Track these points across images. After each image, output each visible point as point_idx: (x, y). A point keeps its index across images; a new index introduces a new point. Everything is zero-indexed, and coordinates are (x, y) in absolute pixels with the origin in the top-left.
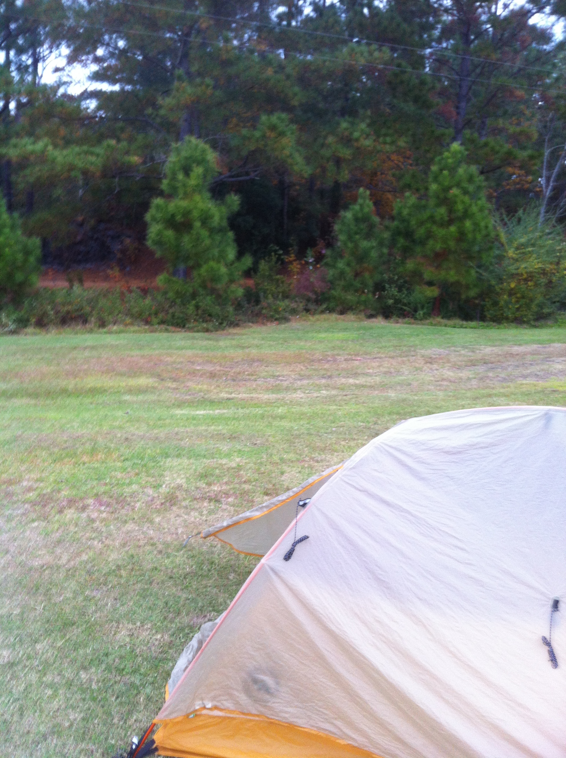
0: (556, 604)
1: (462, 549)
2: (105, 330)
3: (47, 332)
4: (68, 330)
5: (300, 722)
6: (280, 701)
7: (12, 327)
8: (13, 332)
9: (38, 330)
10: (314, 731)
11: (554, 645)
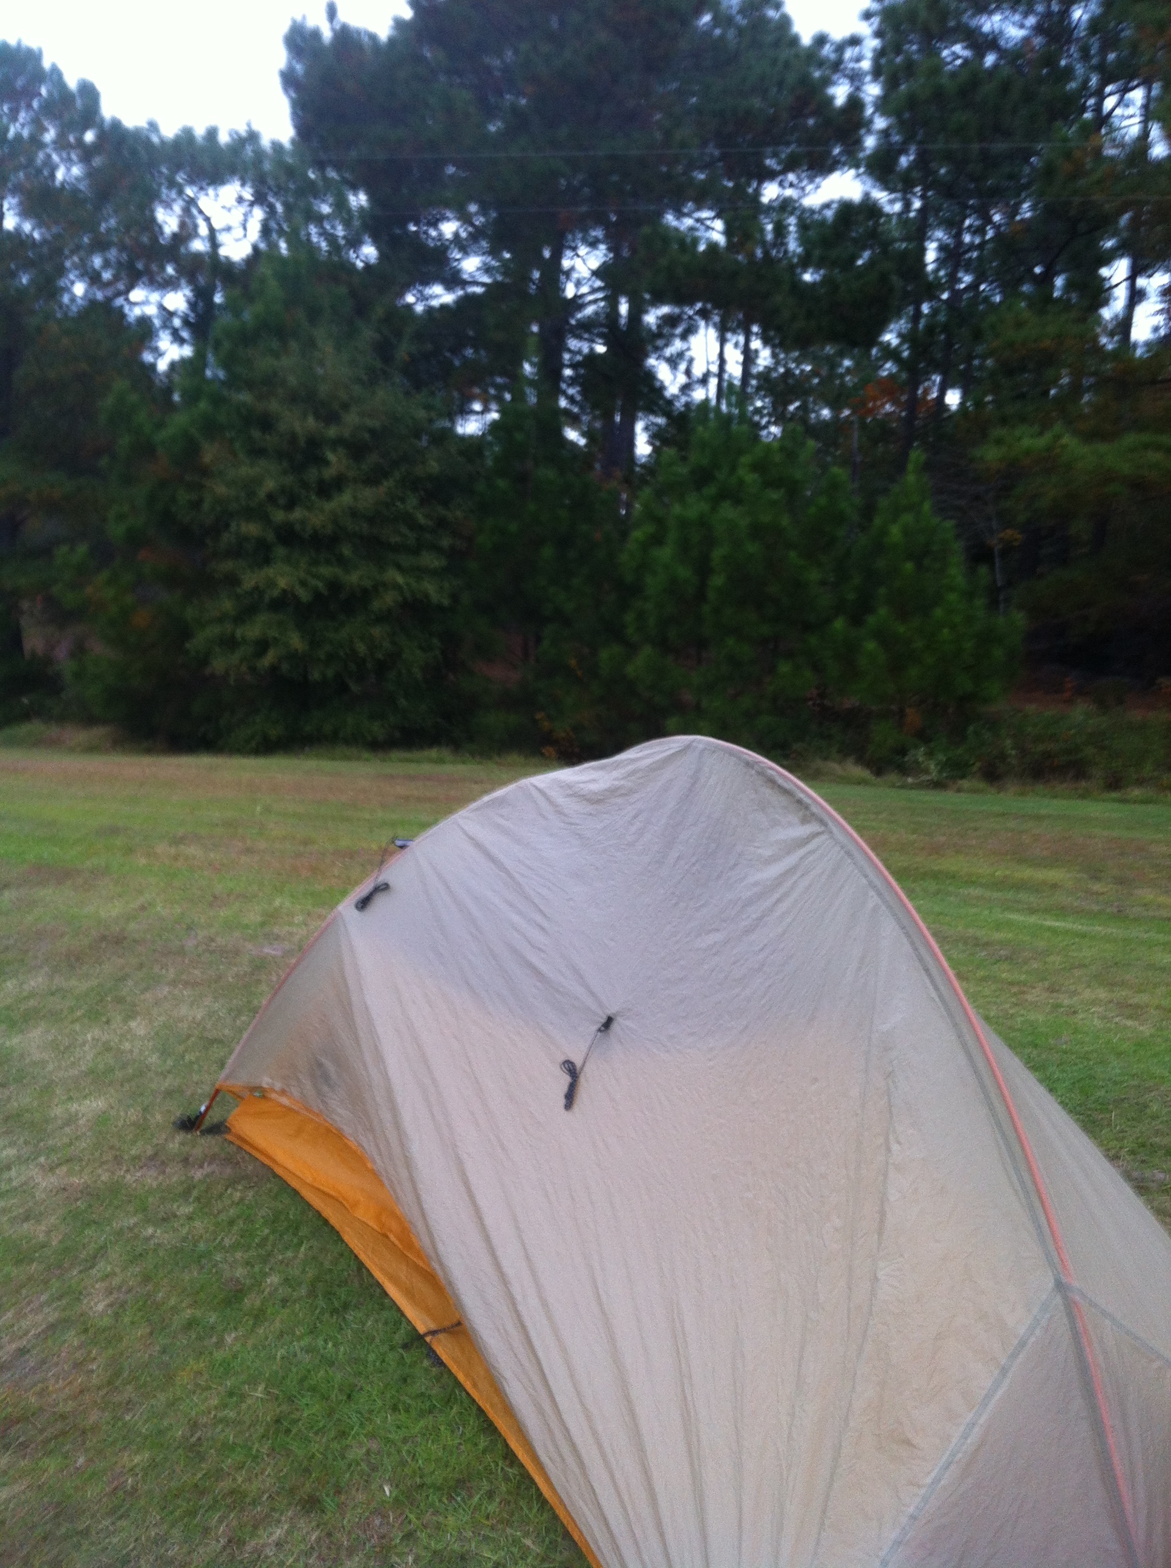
0: (608, 1023)
1: (543, 929)
2: (1114, 795)
3: (1000, 790)
4: (1040, 787)
5: (347, 1130)
6: (335, 1097)
7: (934, 774)
8: (938, 785)
9: (982, 785)
10: (353, 1145)
11: (582, 1080)
